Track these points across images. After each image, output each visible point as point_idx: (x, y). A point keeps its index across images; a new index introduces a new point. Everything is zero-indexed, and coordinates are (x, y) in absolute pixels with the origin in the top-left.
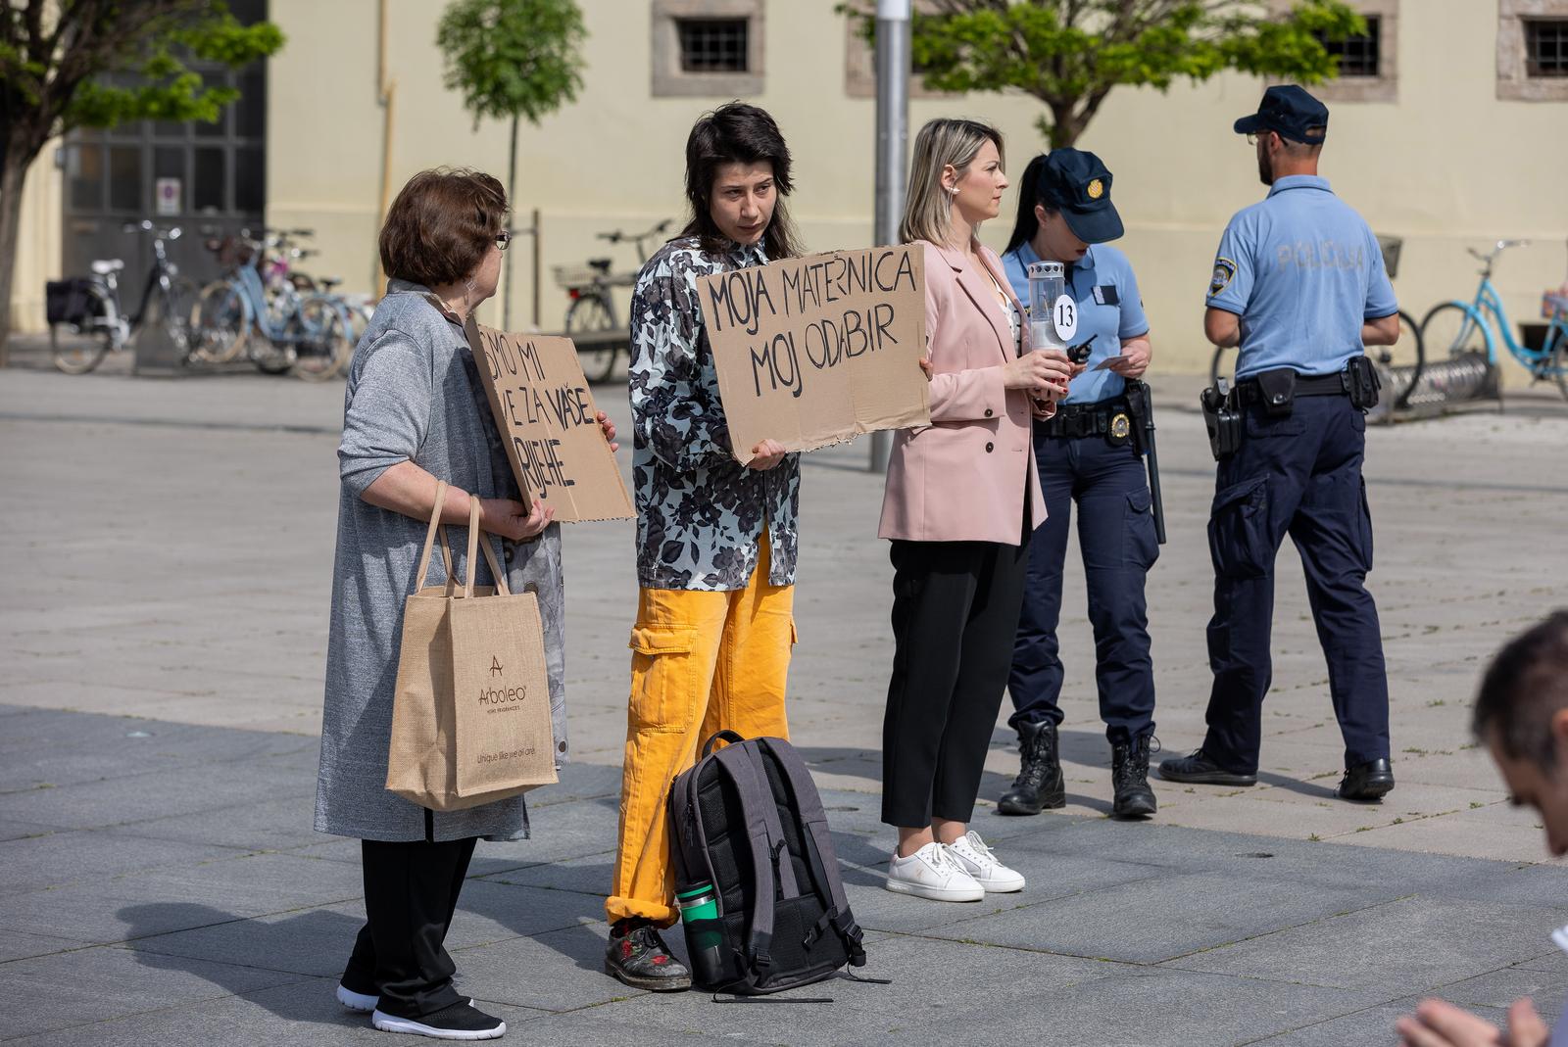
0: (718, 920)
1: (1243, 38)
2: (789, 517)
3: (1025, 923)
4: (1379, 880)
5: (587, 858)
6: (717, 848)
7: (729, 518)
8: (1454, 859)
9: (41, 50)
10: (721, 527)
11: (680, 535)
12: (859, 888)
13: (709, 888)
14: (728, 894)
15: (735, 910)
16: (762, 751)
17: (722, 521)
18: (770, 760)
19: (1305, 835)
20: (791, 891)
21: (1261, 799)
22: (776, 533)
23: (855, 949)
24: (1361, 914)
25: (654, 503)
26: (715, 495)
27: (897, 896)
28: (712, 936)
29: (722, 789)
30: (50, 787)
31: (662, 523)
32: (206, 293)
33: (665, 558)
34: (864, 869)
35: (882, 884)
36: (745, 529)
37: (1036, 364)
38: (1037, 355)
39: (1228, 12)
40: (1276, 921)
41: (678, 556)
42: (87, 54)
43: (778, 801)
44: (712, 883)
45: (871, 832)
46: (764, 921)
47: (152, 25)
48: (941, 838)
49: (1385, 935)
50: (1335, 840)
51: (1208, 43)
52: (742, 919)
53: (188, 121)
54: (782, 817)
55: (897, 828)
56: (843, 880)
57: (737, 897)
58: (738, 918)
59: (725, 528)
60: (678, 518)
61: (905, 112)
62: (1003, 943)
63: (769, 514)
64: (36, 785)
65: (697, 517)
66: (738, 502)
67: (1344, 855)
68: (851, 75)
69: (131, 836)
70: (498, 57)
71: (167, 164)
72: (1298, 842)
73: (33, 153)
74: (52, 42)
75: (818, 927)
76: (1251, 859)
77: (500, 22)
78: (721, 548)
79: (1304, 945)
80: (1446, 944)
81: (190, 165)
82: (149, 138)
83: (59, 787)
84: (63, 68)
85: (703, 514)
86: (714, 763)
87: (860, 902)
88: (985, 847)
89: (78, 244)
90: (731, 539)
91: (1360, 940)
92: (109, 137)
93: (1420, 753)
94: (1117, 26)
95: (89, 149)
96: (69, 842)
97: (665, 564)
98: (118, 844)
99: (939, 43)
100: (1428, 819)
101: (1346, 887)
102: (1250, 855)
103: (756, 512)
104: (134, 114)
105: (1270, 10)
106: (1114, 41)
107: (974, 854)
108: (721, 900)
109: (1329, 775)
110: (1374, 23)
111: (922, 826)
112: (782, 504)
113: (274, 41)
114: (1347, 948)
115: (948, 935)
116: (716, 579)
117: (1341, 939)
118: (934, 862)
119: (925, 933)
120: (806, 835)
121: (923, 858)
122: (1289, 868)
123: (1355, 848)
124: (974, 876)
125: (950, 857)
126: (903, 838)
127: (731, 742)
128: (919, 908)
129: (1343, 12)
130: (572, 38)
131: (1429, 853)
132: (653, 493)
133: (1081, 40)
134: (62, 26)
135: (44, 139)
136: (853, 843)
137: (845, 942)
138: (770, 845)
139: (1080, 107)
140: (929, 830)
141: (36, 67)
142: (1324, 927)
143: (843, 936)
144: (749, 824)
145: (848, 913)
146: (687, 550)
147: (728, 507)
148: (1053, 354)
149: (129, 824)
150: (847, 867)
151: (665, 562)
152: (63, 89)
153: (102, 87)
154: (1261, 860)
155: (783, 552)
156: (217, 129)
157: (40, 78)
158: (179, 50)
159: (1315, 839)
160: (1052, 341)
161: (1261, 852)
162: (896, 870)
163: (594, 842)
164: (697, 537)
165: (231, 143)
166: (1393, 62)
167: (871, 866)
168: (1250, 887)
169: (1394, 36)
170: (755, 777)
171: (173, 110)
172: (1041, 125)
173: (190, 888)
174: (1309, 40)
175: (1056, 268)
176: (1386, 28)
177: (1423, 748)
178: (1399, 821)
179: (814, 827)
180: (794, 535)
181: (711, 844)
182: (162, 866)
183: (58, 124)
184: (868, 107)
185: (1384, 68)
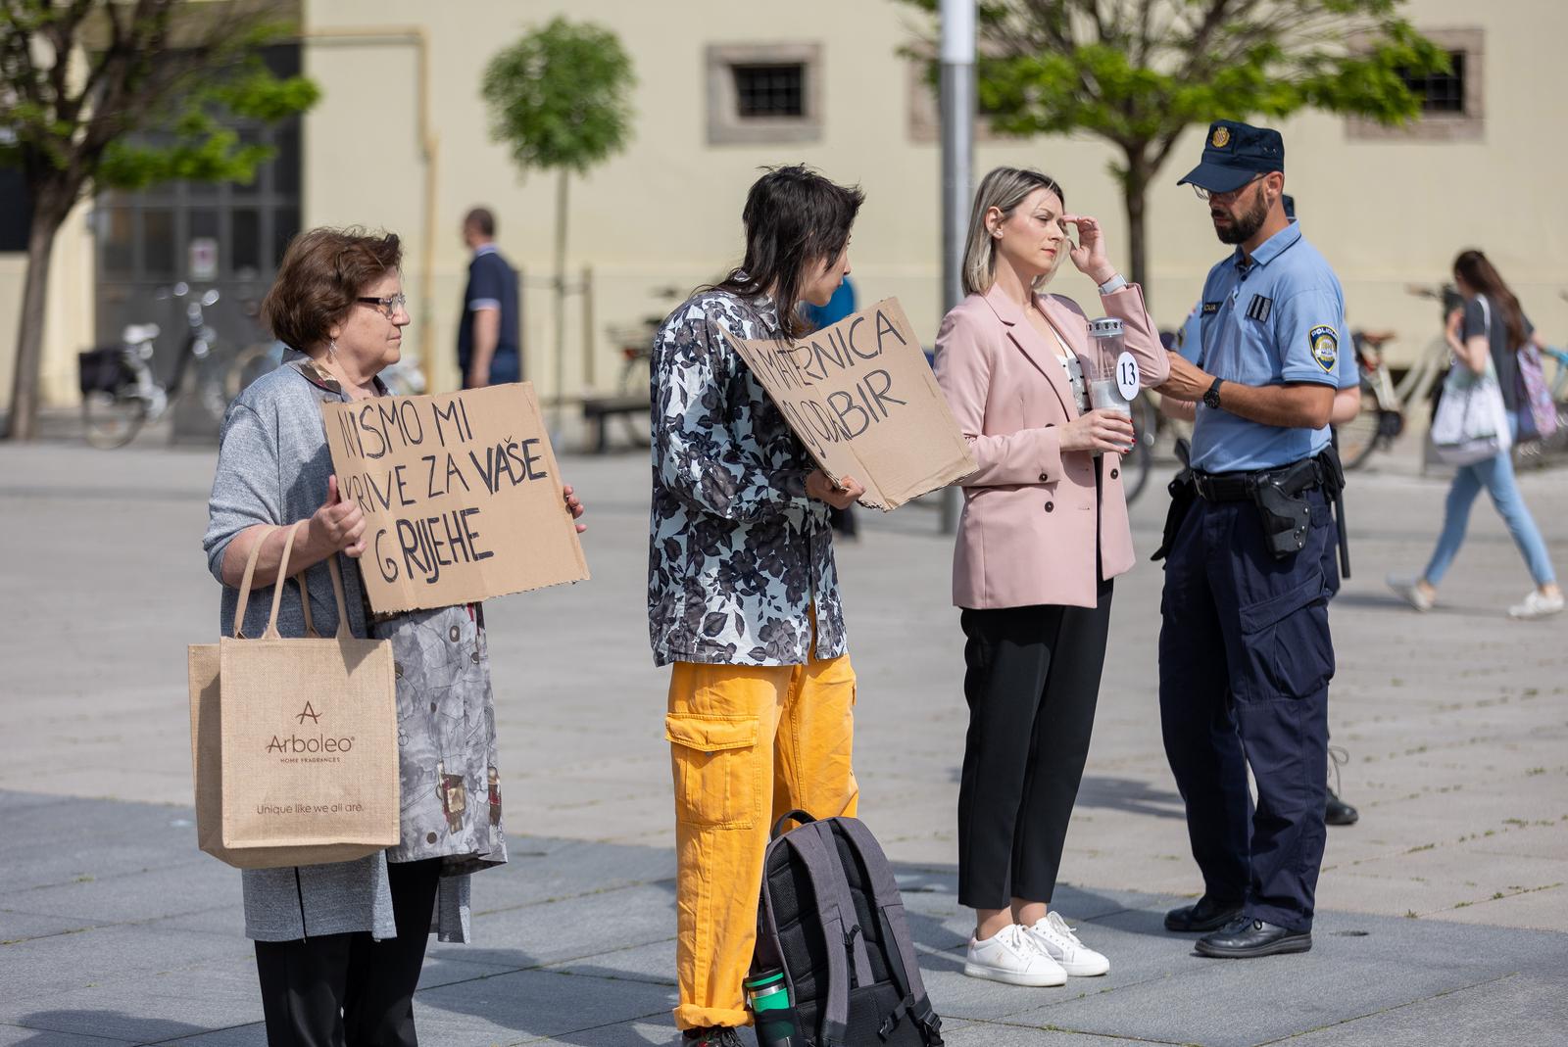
0: (790, 1009)
1: (1322, 78)
2: (830, 585)
3: (1110, 1008)
4: (1480, 959)
5: (651, 945)
6: (788, 935)
7: (776, 587)
8: (1558, 935)
9: (67, 110)
10: (768, 596)
11: (723, 605)
12: (935, 973)
13: (780, 976)
14: (800, 982)
15: (807, 1000)
16: (834, 832)
17: (770, 590)
18: (842, 841)
19: (1402, 911)
20: (866, 978)
21: (1355, 874)
22: (821, 604)
23: (934, 1039)
24: (1461, 994)
25: (690, 573)
26: (759, 561)
27: (976, 981)
28: (785, 1026)
29: (793, 872)
30: (90, 880)
31: (702, 594)
32: (244, 360)
33: (707, 631)
34: (941, 954)
35: (960, 969)
36: (793, 598)
37: (1094, 424)
38: (1096, 415)
39: (1306, 50)
40: (1372, 1003)
41: (722, 628)
42: (116, 114)
43: (851, 885)
44: (783, 970)
45: (948, 914)
46: (837, 1011)
47: (183, 83)
48: (1021, 921)
49: (1486, 1016)
50: (1435, 916)
51: (1284, 83)
52: (815, 1008)
53: (223, 181)
54: (855, 901)
55: (974, 910)
56: (920, 965)
57: (809, 985)
58: (810, 1008)
59: (773, 598)
60: (719, 588)
61: (971, 157)
62: (1088, 1029)
63: (813, 583)
64: (75, 878)
65: (740, 585)
66: (785, 569)
67: (1443, 932)
68: (915, 121)
69: (175, 929)
70: (545, 109)
71: (201, 225)
72: (1395, 919)
73: (60, 217)
74: (78, 104)
75: (894, 1016)
76: (1345, 938)
77: (547, 71)
78: (769, 619)
79: (1402, 1028)
80: (1551, 1025)
81: (225, 225)
82: (182, 200)
83: (99, 879)
84: (93, 127)
85: (747, 583)
86: (785, 844)
87: (937, 988)
88: (1067, 929)
89: (111, 313)
90: (778, 609)
91: (1460, 1021)
92: (142, 198)
93: (1521, 824)
94: (1191, 66)
95: (121, 213)
96: (111, 937)
97: (707, 638)
98: (162, 939)
99: (1006, 86)
100: (1530, 893)
101: (1446, 966)
102: (1344, 934)
103: (801, 581)
104: (165, 175)
105: (1349, 47)
106: (1187, 82)
107: (1056, 936)
108: (792, 989)
109: (1426, 848)
110: (1458, 60)
111: (1000, 907)
112: (824, 571)
113: (309, 96)
114: (1447, 1030)
115: (1030, 1023)
116: (764, 653)
117: (1441, 1021)
118: (1014, 945)
119: (1008, 1020)
120: (882, 919)
121: (1003, 941)
122: (1385, 947)
123: (1454, 924)
124: (1056, 959)
125: (1030, 939)
126: (981, 921)
127: (803, 823)
128: (999, 993)
129: (1424, 48)
130: (621, 86)
131: (1531, 929)
132: (689, 563)
133: (1153, 83)
134: (90, 84)
135: (71, 203)
136: (927, 927)
137: (922, 1032)
138: (844, 931)
139: (1153, 150)
140: (1008, 911)
141: (63, 128)
142: (1422, 1008)
143: (920, 1025)
144: (821, 910)
145: (925, 1001)
146: (731, 622)
147: (776, 575)
148: (1112, 414)
149: (173, 917)
150: (922, 952)
151: (708, 635)
152: (92, 150)
153: (132, 148)
154: (1356, 939)
155: (829, 623)
156: (253, 189)
157: (67, 140)
158: (211, 107)
159: (1412, 916)
160: (1115, 401)
161: (1356, 930)
162: (974, 954)
163: (657, 929)
164: (741, 608)
165: (268, 203)
166: (1479, 99)
167: (948, 950)
168: (1345, 967)
169: (1480, 73)
170: (828, 859)
171: (206, 170)
172: (1114, 169)
173: (238, 984)
174: (1393, 79)
175: (1116, 325)
176: (1471, 64)
177: (1523, 818)
178: (1499, 896)
179: (889, 911)
180: (836, 604)
181: (781, 931)
182: (208, 961)
183: (88, 186)
184: (931, 154)
185: (1471, 105)
